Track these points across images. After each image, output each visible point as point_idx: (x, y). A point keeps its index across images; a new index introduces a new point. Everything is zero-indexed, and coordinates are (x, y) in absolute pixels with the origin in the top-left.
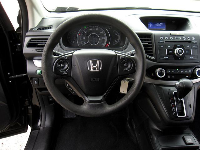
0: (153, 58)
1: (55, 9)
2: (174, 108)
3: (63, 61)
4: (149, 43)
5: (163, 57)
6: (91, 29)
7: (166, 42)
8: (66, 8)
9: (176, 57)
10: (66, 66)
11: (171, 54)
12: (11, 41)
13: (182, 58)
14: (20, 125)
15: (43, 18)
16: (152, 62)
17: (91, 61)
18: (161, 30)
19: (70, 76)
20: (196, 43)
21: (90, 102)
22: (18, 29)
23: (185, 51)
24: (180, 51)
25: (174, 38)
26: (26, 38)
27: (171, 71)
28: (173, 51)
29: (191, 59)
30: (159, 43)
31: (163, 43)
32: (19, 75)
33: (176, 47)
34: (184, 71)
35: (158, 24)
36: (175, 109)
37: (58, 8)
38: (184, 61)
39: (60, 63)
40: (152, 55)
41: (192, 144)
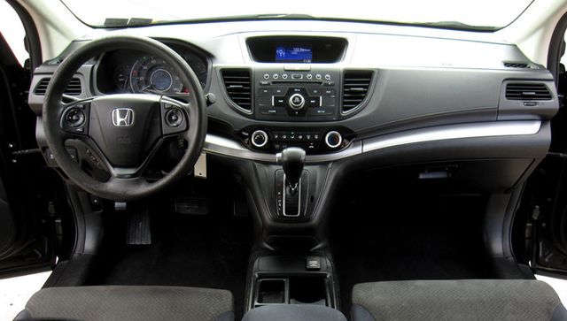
0: (248, 112)
1: (102, 22)
2: (280, 201)
3: (77, 110)
4: (244, 85)
5: (266, 110)
6: (154, 62)
7: (273, 83)
8: (126, 20)
9: (291, 111)
10: (81, 119)
11: (282, 105)
12: (14, 85)
13: (303, 112)
14: (40, 255)
15: (74, 41)
16: (248, 119)
17: (118, 110)
18: (301, 62)
19: (88, 135)
20: (332, 85)
21: (120, 176)
22: (27, 61)
23: (308, 99)
24: (297, 99)
25: (289, 76)
26: (35, 77)
27: (280, 136)
28: (286, 99)
29: (321, 115)
30: (261, 84)
31: (268, 84)
32: (31, 150)
33: (291, 92)
34: (304, 137)
35: (296, 51)
36: (282, 203)
37: (107, 19)
38: (306, 118)
39: (72, 114)
40: (248, 107)
41: (318, 269)
